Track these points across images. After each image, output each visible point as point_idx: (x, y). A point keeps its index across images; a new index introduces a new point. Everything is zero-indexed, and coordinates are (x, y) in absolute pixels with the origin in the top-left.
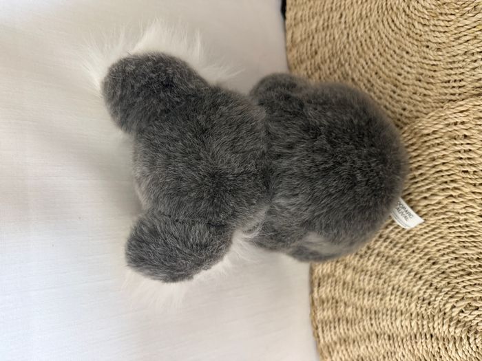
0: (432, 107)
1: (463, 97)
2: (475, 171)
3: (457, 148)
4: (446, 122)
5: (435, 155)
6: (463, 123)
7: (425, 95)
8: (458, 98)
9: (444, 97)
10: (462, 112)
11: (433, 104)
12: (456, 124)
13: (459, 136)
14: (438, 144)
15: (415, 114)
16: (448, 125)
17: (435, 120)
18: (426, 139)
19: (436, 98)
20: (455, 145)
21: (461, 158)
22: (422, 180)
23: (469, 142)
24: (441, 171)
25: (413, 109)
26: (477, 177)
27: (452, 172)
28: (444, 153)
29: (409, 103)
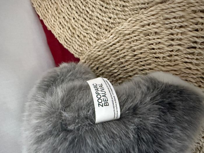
0: (129, 14)
1: (150, 5)
2: (164, 57)
3: (151, 42)
4: (142, 24)
5: (135, 48)
6: (154, 24)
7: (124, 6)
8: (147, 6)
9: (137, 6)
10: (153, 15)
11: (130, 12)
12: (149, 25)
13: (151, 33)
14: (137, 40)
15: (118, 20)
16: (143, 26)
17: (133, 23)
18: (128, 37)
19: (132, 7)
20: (149, 40)
21: (153, 49)
22: (127, 65)
23: (159, 37)
24: (140, 58)
25: (116, 17)
26: (165, 60)
27: (147, 58)
28: (142, 45)
29: (113, 13)
